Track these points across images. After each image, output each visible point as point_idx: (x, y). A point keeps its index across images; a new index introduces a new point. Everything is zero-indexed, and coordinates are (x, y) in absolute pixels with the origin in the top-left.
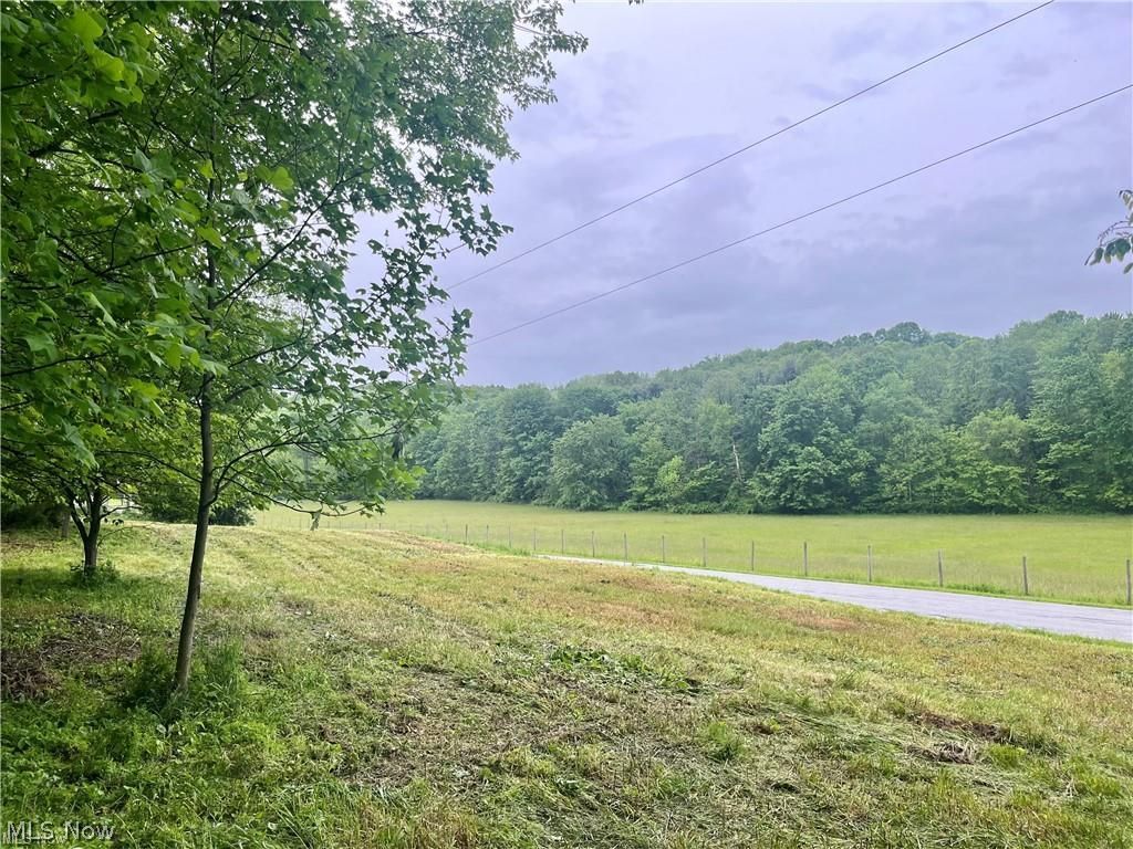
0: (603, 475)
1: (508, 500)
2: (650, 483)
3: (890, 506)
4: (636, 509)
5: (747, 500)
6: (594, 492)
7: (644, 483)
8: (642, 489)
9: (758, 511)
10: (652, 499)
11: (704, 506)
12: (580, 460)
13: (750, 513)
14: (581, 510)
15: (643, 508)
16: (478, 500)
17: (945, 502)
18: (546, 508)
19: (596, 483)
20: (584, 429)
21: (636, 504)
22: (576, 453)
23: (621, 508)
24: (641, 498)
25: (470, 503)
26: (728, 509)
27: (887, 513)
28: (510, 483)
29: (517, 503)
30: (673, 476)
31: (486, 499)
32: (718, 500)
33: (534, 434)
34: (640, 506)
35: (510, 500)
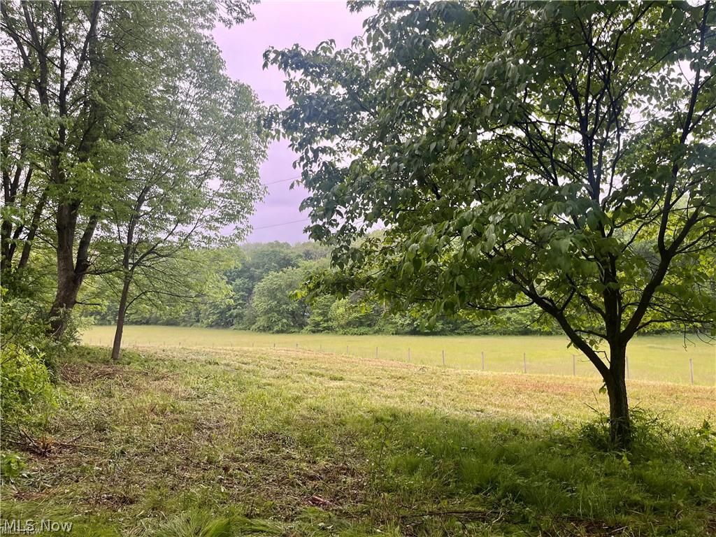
0: (291, 309)
1: (210, 326)
2: (324, 314)
3: (479, 330)
4: (314, 332)
5: (391, 326)
6: (285, 321)
7: (321, 314)
8: (318, 319)
9: (397, 333)
10: (325, 325)
11: (363, 329)
12: (274, 298)
13: (393, 334)
14: (273, 333)
15: (318, 331)
16: (185, 326)
17: (511, 328)
18: (244, 331)
19: (285, 315)
20: (277, 277)
21: (313, 328)
22: (272, 293)
23: (303, 331)
24: (317, 324)
25: (178, 328)
26: (376, 332)
27: (476, 335)
28: (214, 314)
29: (218, 328)
30: (341, 310)
31: (191, 326)
32: (369, 326)
33: (234, 280)
34: (317, 329)
35: (211, 326)
